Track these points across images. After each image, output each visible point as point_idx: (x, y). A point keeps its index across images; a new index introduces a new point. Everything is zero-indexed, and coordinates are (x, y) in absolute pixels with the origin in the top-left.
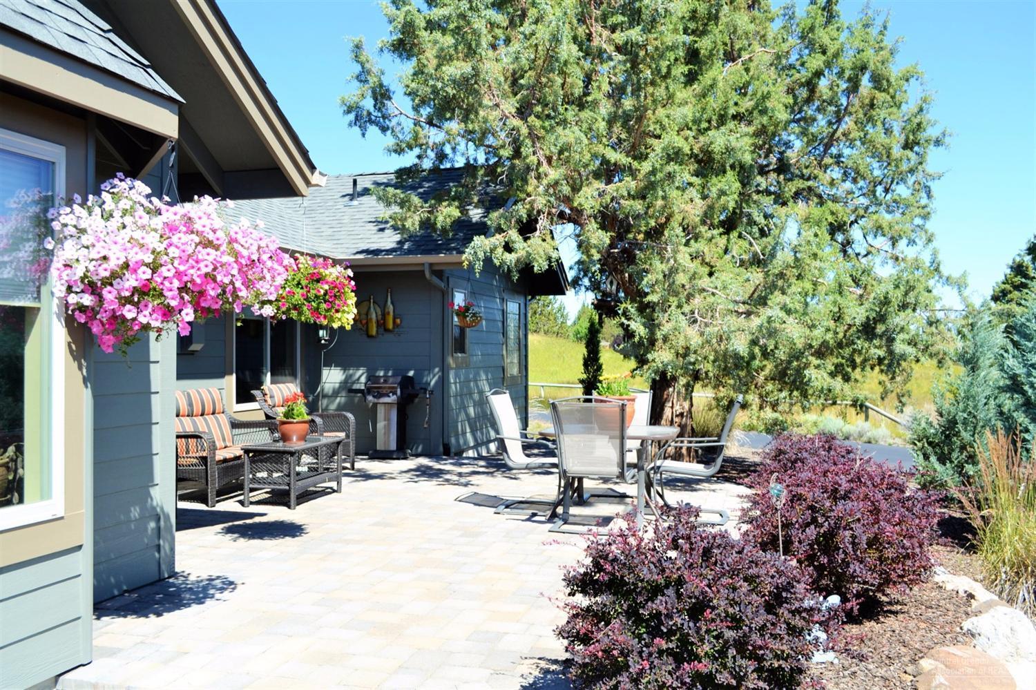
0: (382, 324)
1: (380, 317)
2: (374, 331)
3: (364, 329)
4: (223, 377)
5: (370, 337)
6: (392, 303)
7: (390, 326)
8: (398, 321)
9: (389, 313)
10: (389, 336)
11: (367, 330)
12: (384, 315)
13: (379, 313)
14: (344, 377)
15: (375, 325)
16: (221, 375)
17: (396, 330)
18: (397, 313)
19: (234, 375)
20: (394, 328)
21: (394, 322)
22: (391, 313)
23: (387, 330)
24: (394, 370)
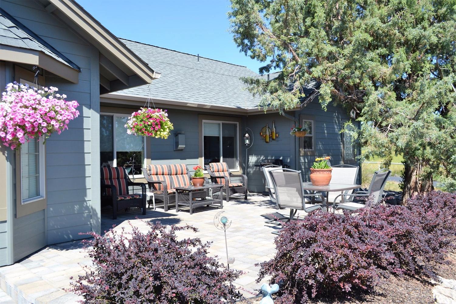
0: (271, 137)
1: (270, 134)
2: (268, 140)
3: (264, 139)
4: (198, 158)
5: (267, 142)
6: (275, 127)
7: (274, 137)
8: (277, 135)
9: (273, 132)
10: (273, 142)
11: (265, 140)
12: (272, 133)
13: (270, 132)
14: (256, 159)
15: (268, 137)
16: (196, 157)
17: (277, 139)
18: (277, 132)
19: (203, 158)
20: (276, 138)
21: (276, 136)
22: (275, 132)
23: (273, 139)
24: (275, 157)
